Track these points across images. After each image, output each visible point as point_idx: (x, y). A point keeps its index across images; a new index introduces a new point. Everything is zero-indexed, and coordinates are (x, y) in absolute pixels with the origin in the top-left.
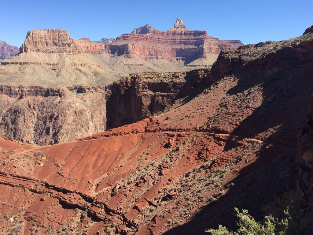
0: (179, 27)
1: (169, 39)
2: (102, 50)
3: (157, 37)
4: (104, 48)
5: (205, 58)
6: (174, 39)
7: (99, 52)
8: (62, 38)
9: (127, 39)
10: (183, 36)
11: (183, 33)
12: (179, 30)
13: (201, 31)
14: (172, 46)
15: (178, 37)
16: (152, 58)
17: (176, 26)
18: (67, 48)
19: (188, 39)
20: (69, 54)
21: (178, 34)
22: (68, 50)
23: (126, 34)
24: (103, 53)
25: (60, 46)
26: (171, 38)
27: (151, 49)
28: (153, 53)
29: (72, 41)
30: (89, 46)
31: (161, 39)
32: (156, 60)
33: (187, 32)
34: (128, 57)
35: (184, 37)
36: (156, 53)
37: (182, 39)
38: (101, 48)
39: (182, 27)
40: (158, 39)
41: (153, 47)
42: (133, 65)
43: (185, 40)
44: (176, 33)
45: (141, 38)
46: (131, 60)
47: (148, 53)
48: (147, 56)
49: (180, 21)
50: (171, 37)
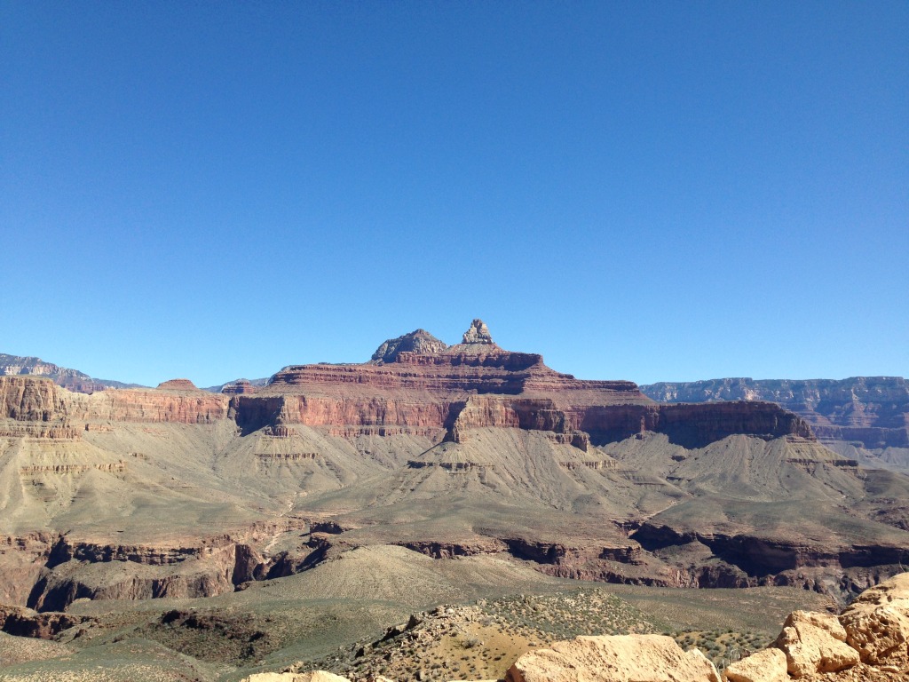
0: (475, 343)
1: (439, 376)
2: (220, 411)
3: (404, 371)
4: (225, 407)
5: (457, 441)
6: (454, 377)
7: (207, 417)
8: (33, 399)
9: (296, 380)
10: (480, 368)
11: (482, 358)
12: (473, 351)
13: (527, 355)
14: (445, 394)
15: (466, 370)
16: (367, 433)
17: (468, 341)
18: (39, 423)
19: (492, 377)
20: (36, 439)
21: (466, 362)
22: (38, 430)
23: (300, 368)
24: (219, 421)
25: (23, 419)
26: (449, 372)
27: (366, 408)
28: (374, 418)
29: (58, 404)
30: (176, 404)
31: (415, 375)
32: (378, 436)
33: (494, 356)
34: (275, 434)
35: (482, 371)
36: (380, 418)
37: (477, 377)
38: (217, 407)
39: (484, 343)
40: (405, 375)
41: (374, 401)
42: (279, 456)
43: (483, 378)
44: (462, 359)
45: (344, 377)
46: (280, 440)
47: (357, 417)
48: (353, 427)
49: (481, 325)
50: (447, 370)
